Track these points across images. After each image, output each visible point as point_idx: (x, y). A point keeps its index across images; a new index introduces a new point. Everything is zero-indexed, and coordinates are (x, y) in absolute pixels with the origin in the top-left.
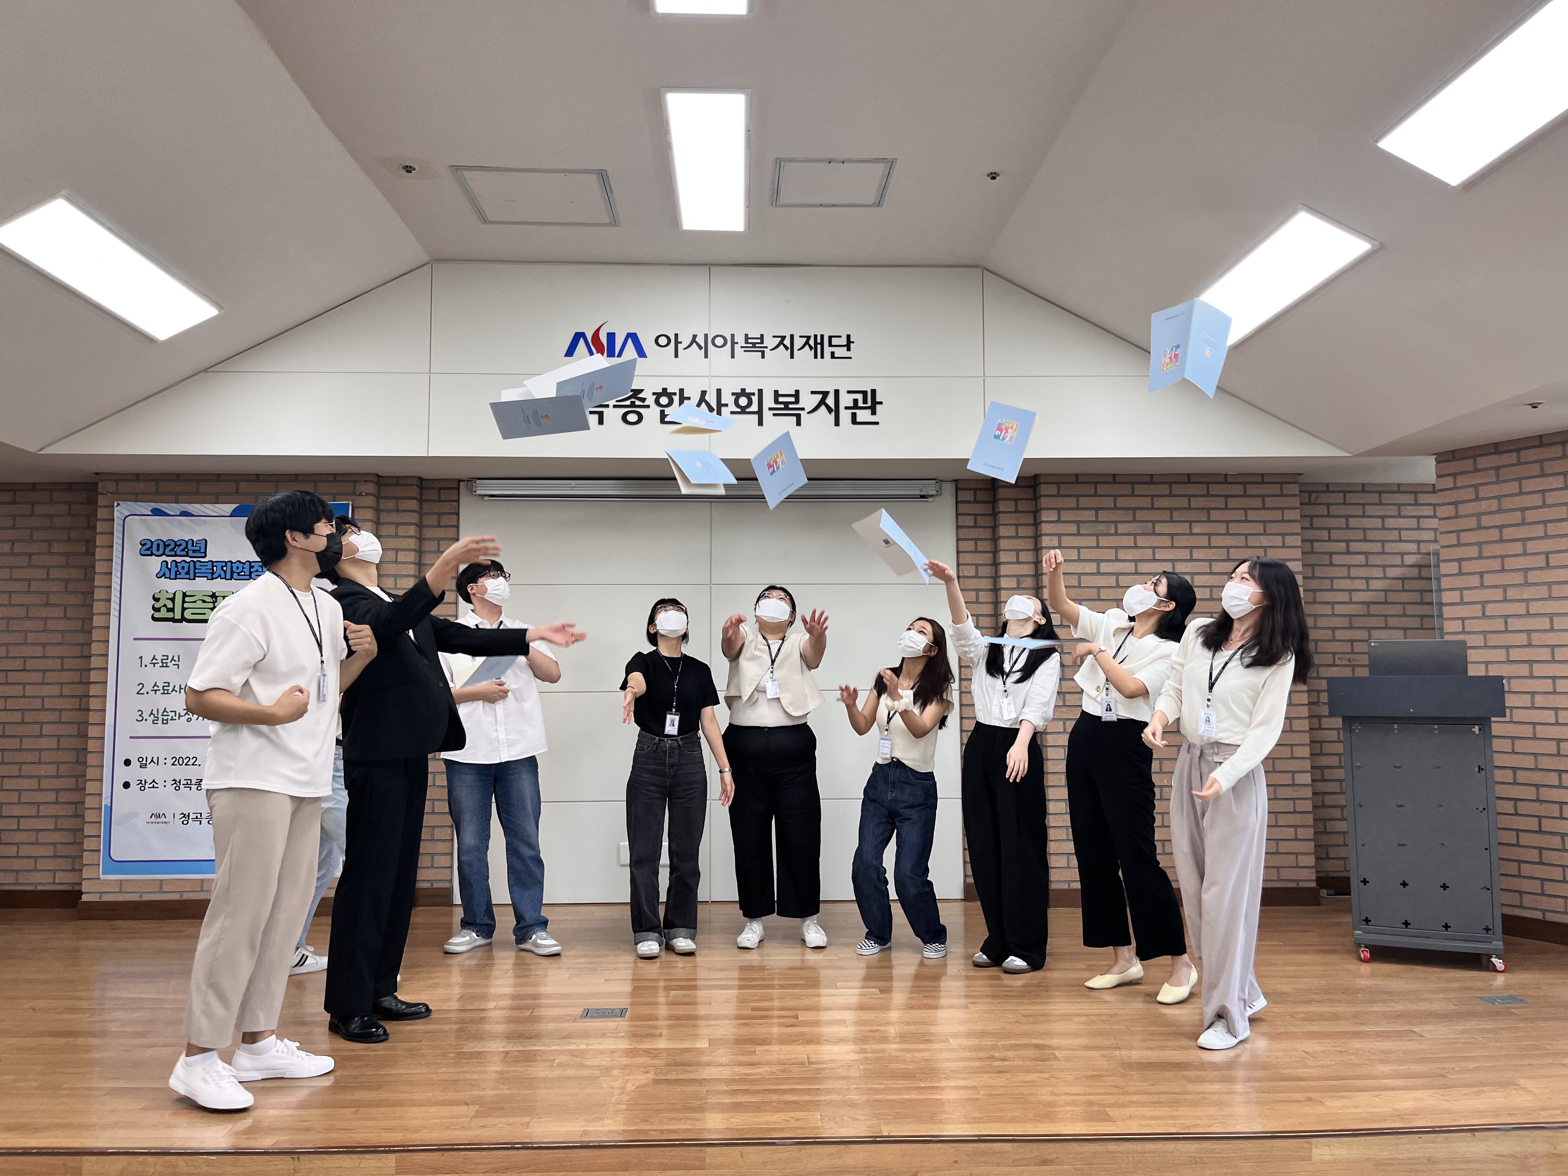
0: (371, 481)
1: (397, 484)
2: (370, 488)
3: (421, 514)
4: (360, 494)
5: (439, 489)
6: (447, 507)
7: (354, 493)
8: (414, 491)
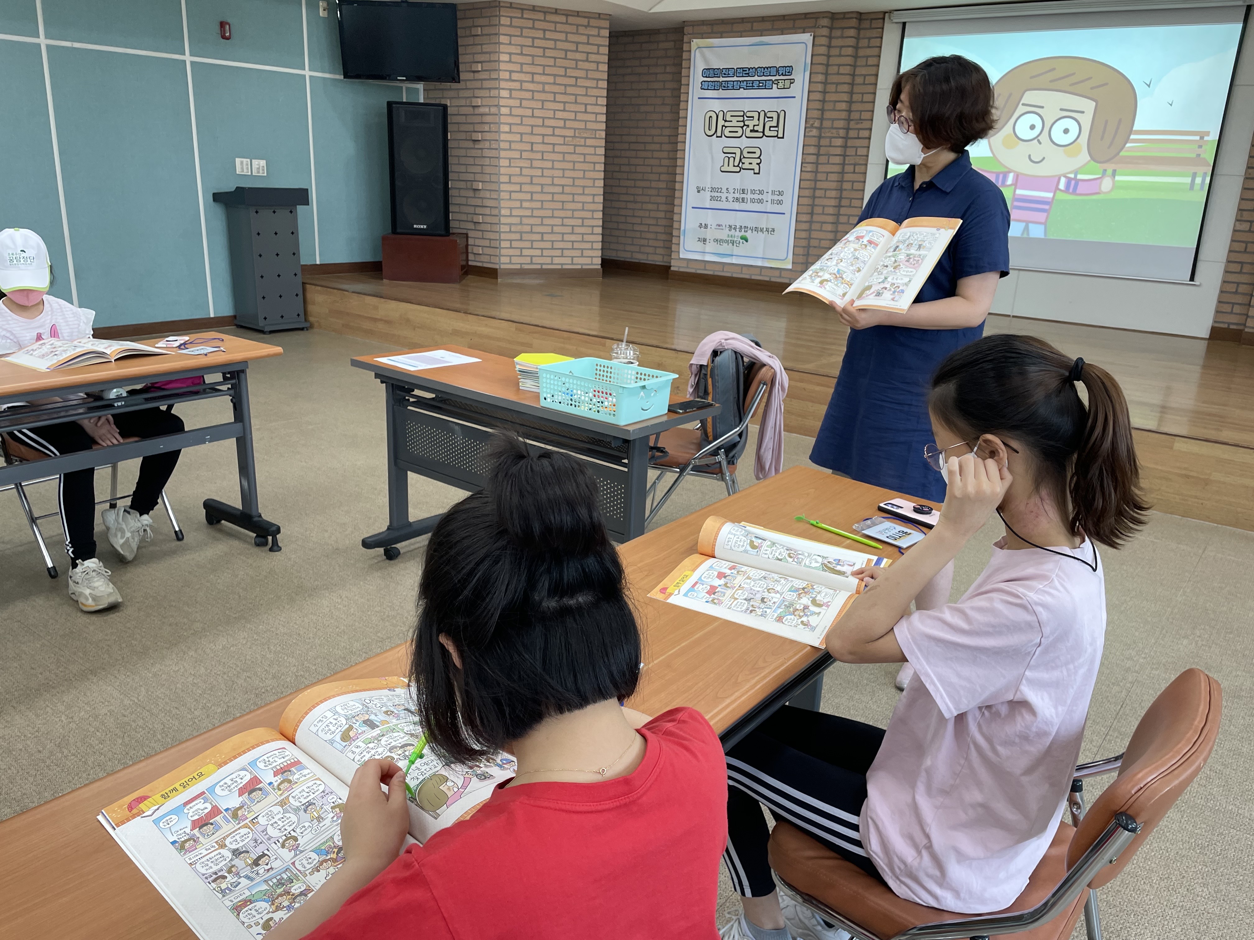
0: (826, 17)
1: (844, 18)
2: (825, 22)
3: (858, 39)
4: (818, 27)
5: (872, 19)
6: (875, 33)
7: (815, 27)
8: (854, 22)
